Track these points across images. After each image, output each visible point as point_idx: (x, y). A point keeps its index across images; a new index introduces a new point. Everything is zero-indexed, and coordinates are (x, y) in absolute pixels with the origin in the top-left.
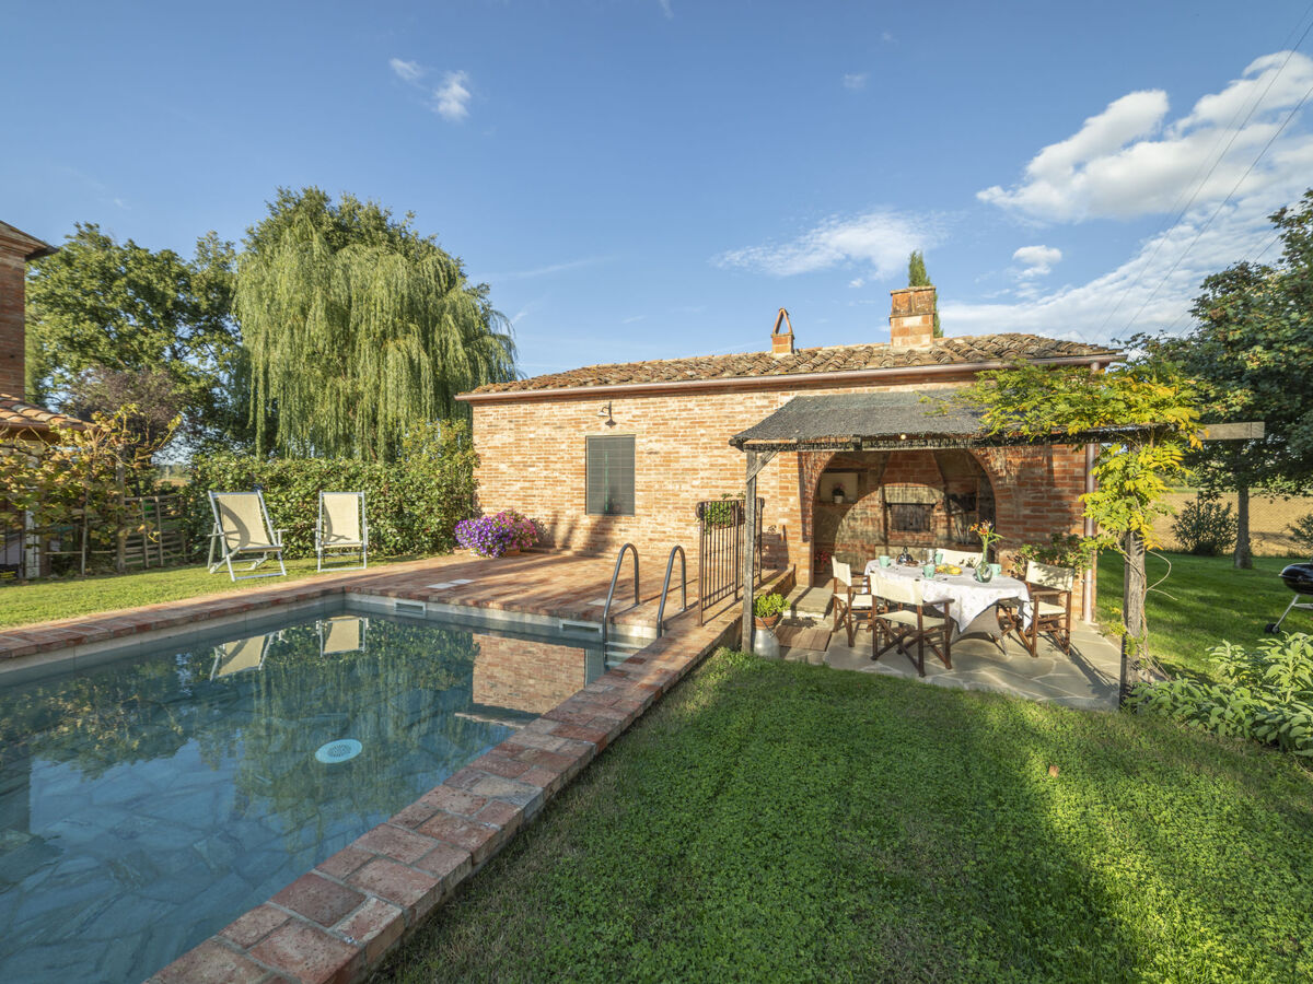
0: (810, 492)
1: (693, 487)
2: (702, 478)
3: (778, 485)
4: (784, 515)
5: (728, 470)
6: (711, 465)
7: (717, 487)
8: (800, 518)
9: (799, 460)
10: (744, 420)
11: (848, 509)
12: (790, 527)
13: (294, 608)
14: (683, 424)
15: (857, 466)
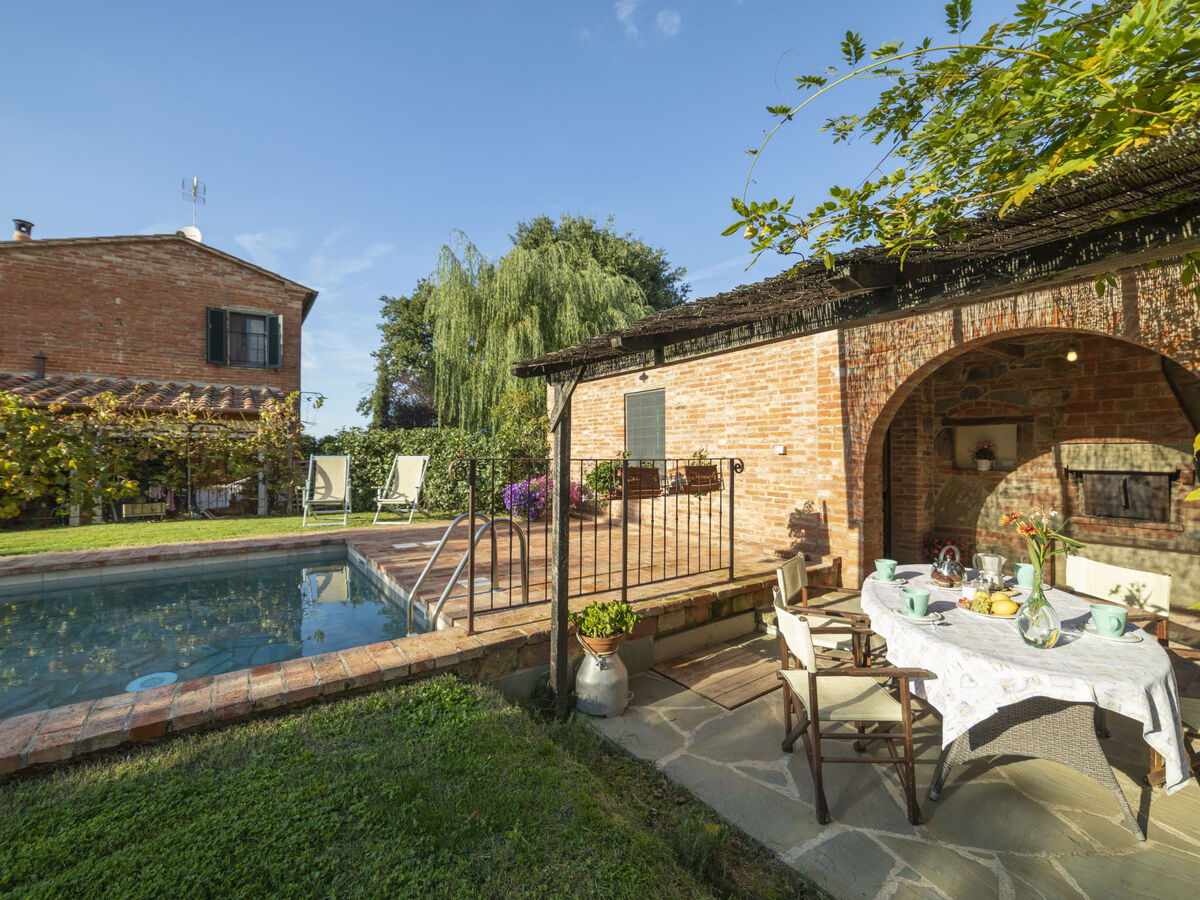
0: (860, 451)
1: (719, 447)
2: (729, 436)
3: (817, 442)
4: (825, 486)
5: (756, 423)
6: (738, 419)
7: (744, 447)
8: (844, 490)
9: (844, 405)
10: (774, 356)
11: (1000, 480)
12: (833, 502)
13: (295, 554)
14: (708, 370)
15: (1014, 413)
